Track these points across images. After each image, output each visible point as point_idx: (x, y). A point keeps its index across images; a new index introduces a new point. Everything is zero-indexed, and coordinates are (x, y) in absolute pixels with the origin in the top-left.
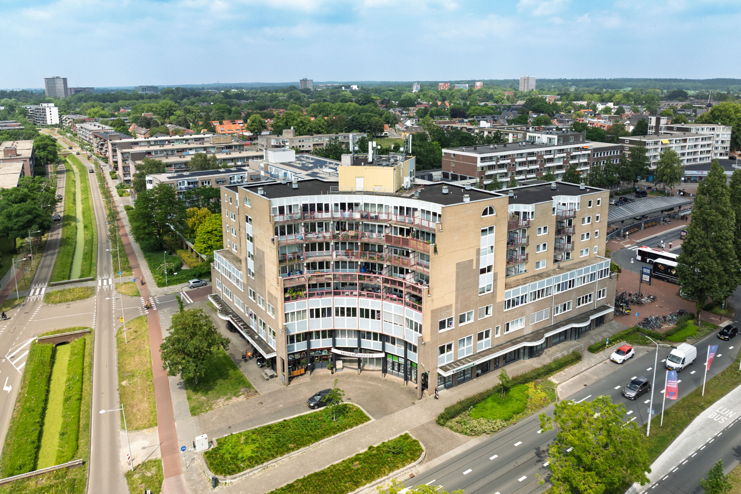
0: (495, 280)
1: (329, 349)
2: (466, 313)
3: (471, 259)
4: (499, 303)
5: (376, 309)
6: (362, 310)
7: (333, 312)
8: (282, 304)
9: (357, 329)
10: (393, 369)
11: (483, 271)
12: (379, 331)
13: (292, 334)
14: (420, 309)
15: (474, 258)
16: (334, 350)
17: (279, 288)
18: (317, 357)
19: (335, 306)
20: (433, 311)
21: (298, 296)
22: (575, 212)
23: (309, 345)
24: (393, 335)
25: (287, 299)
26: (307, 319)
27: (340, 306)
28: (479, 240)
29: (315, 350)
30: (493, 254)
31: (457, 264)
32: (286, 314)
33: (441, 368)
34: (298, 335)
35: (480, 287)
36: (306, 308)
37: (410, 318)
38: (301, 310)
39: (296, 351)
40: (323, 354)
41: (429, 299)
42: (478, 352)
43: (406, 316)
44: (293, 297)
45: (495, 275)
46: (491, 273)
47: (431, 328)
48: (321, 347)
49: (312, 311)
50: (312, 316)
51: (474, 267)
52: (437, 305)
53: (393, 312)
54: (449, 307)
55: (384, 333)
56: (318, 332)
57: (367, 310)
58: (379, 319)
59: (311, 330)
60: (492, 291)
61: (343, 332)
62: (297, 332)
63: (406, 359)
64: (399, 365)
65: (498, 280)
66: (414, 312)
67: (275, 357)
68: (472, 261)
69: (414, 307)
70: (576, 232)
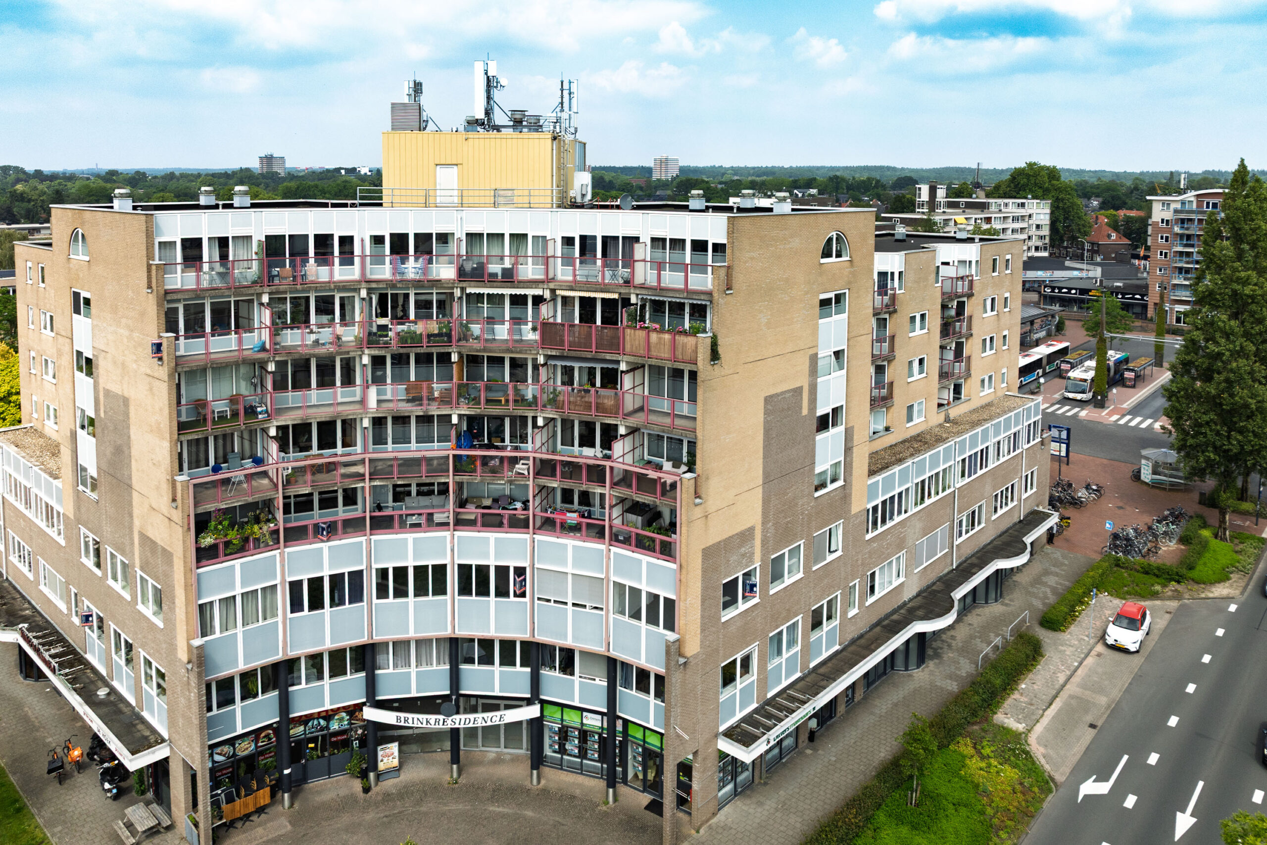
0: (848, 450)
1: (354, 711)
2: (786, 550)
3: (798, 385)
4: (856, 515)
5: (512, 564)
6: (465, 570)
7: (370, 584)
8: (187, 571)
9: (448, 633)
10: (562, 750)
11: (823, 423)
12: (519, 634)
13: (224, 674)
14: (667, 551)
15: (803, 382)
16: (371, 714)
17: (177, 516)
18: (314, 740)
19: (376, 566)
20: (709, 553)
21: (246, 540)
22: (971, 282)
23: (285, 704)
24: (569, 642)
25: (205, 555)
26: (280, 619)
27: (390, 565)
28: (815, 330)
29: (304, 720)
30: (844, 372)
31: (768, 400)
32: (201, 606)
33: (729, 734)
34: (247, 677)
35: (818, 470)
36: (277, 581)
37: (628, 583)
38: (259, 586)
39: (240, 731)
40: (335, 726)
41: (698, 512)
42: (812, 665)
43: (613, 578)
44: (227, 544)
45: (849, 434)
46: (840, 429)
47: (703, 610)
48: (328, 706)
49: (295, 587)
50: (296, 605)
51: (805, 412)
52: (718, 532)
53: (569, 569)
54: (746, 536)
55: (541, 638)
56: (315, 660)
57: (483, 571)
58: (523, 595)
59: (292, 654)
60: (840, 483)
61: (401, 646)
62: (242, 666)
63: (611, 715)
64: (584, 735)
65: (855, 450)
66: (645, 559)
67: (166, 760)
68: (798, 391)
69: (643, 544)
70: (974, 332)
